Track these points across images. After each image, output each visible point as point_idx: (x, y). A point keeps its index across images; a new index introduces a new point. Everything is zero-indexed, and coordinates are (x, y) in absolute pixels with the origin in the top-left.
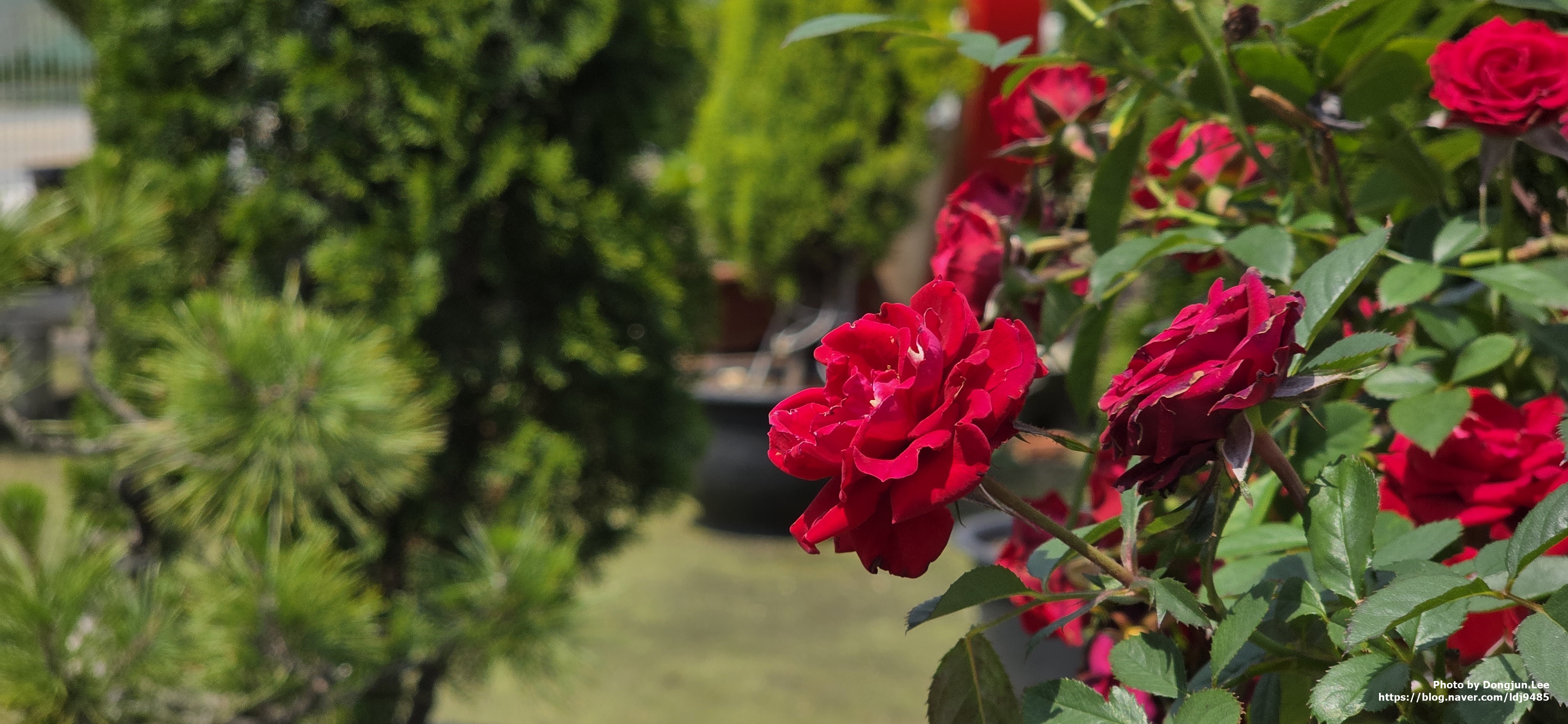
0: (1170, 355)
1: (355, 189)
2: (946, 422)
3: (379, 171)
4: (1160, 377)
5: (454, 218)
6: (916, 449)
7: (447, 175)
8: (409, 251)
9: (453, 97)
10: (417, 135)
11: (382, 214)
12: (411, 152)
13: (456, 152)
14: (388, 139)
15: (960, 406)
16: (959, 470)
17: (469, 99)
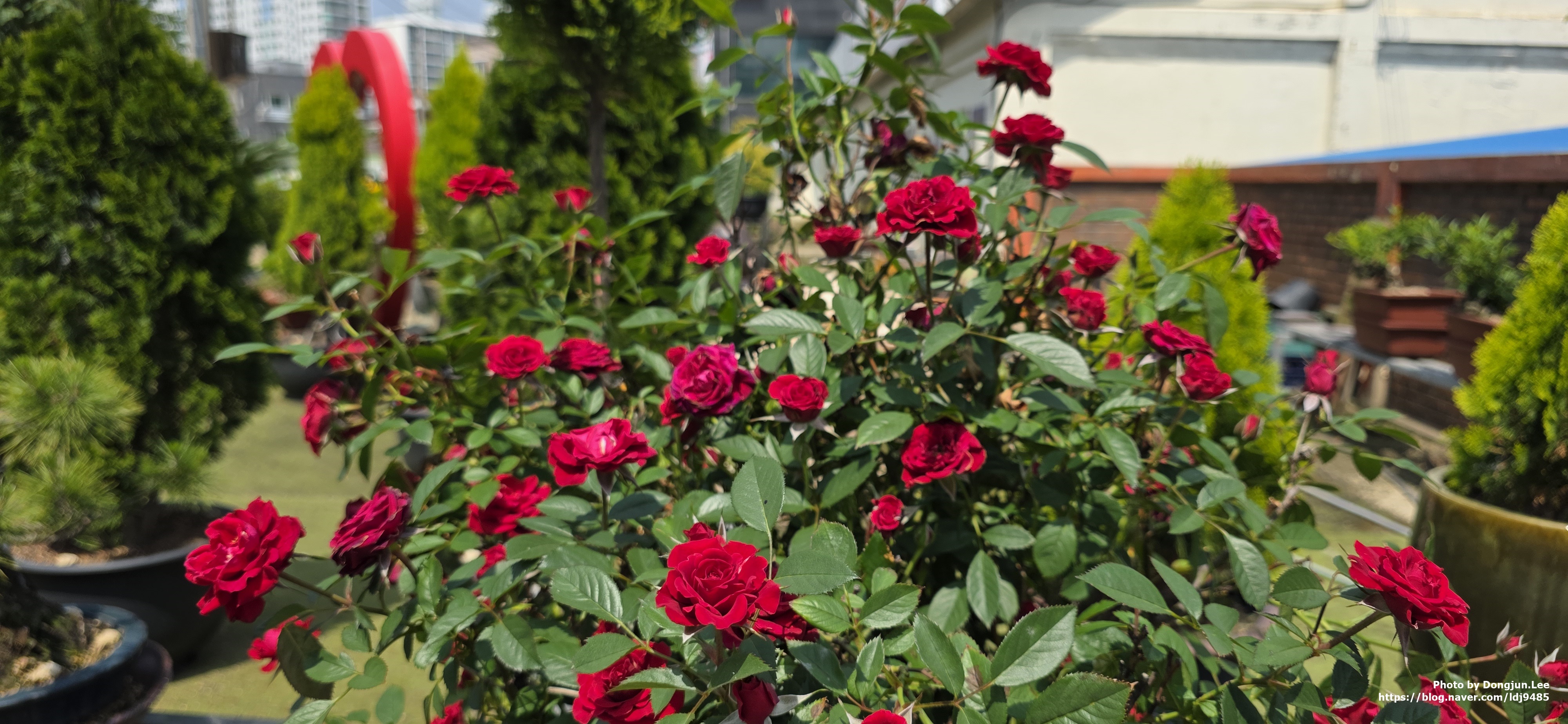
0: (354, 530)
1: (109, 291)
2: (259, 564)
3: (120, 282)
4: (351, 538)
5: (158, 302)
6: (246, 577)
7: (153, 285)
8: (136, 315)
9: (154, 253)
10: (139, 268)
11: (123, 301)
12: (136, 275)
13: (157, 275)
14: (125, 269)
15: (266, 557)
16: (265, 582)
17: (162, 254)
